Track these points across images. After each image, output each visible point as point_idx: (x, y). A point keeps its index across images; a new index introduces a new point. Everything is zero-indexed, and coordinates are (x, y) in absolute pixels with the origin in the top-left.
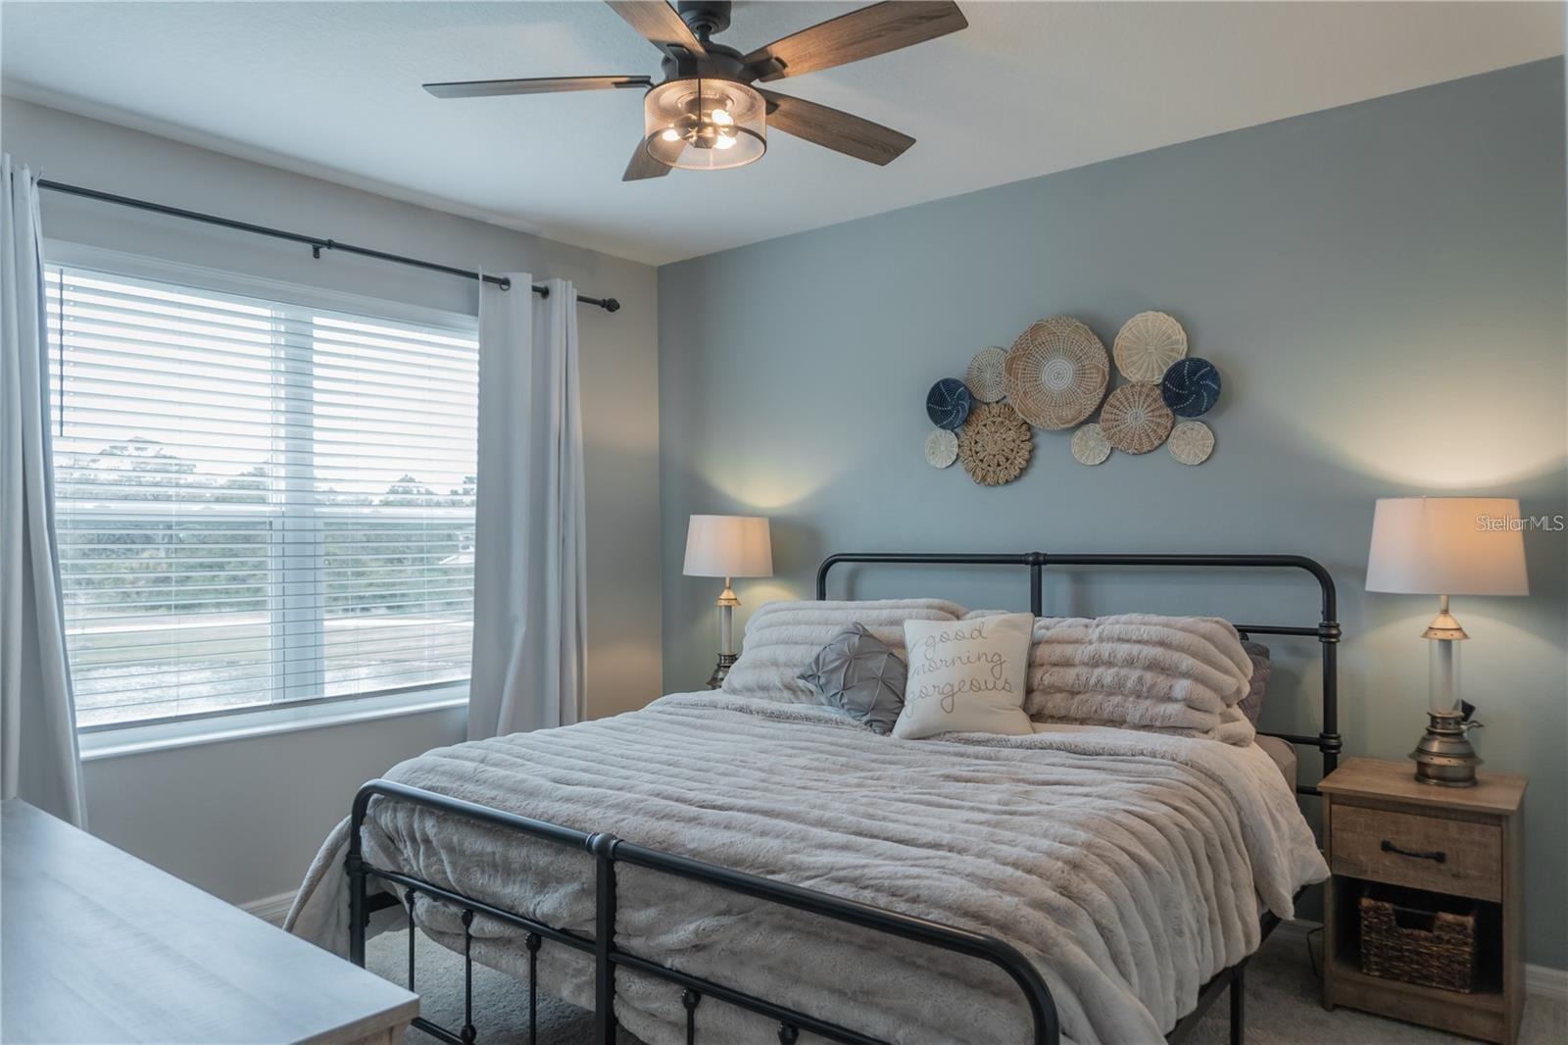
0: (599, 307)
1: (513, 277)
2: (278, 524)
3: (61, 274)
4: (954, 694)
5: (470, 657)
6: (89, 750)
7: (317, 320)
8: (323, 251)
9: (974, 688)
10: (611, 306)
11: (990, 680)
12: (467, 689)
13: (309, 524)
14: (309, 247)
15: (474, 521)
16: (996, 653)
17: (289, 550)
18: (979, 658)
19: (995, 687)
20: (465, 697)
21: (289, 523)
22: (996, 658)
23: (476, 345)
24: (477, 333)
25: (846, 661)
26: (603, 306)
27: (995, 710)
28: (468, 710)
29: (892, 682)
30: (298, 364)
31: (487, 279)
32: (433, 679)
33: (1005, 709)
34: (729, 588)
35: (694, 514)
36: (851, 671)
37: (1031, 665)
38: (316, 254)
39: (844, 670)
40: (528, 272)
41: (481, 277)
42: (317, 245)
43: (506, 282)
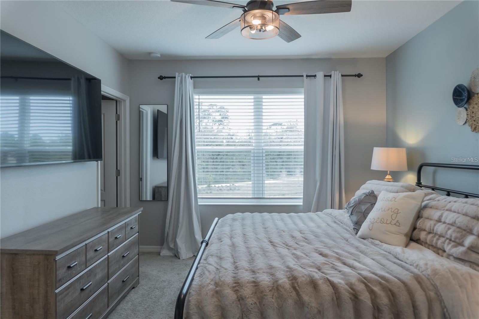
0: (355, 77)
1: (317, 74)
2: (252, 151)
3: (199, 96)
4: (374, 223)
5: (302, 191)
6: (201, 202)
7: (264, 97)
8: (260, 78)
9: (381, 222)
10: (359, 76)
11: (390, 219)
12: (302, 200)
13: (261, 151)
14: (257, 78)
15: (303, 150)
16: (397, 209)
17: (256, 158)
18: (388, 210)
19: (390, 223)
20: (301, 203)
21: (256, 151)
22: (396, 210)
23: (303, 97)
24: (304, 93)
25: (355, 204)
26: (356, 77)
27: (387, 232)
28: (302, 207)
29: (366, 214)
30: (258, 113)
31: (307, 76)
32: (294, 196)
33: (392, 233)
34: (389, 174)
35: (375, 147)
36: (355, 208)
37: (419, 216)
38: (259, 79)
39: (353, 208)
40: (321, 71)
41: (305, 76)
42: (258, 77)
43: (315, 76)
